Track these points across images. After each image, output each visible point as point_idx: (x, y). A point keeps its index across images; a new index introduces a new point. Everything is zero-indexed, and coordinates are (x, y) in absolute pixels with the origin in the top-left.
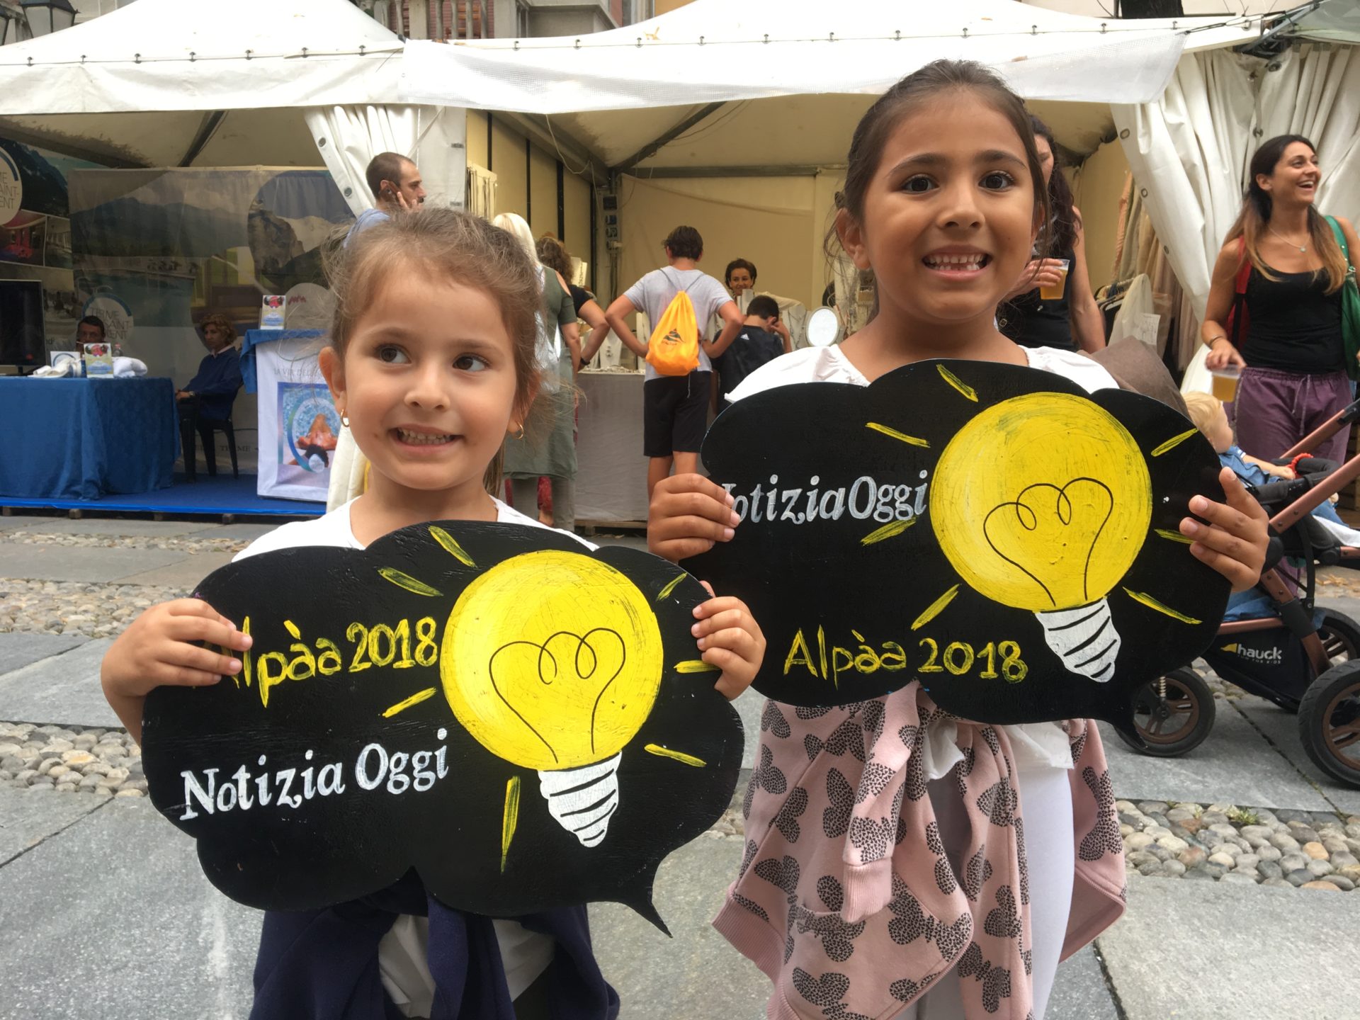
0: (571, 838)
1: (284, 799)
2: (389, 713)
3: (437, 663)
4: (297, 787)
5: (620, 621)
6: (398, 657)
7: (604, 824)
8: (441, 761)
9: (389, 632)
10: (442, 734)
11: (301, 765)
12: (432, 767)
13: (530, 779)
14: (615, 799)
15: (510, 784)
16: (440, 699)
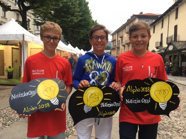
0: (162, 109)
1: (135, 103)
2: (145, 96)
3: (150, 92)
4: (136, 102)
5: (168, 89)
6: (146, 91)
7: (165, 108)
8: (150, 101)
9: (145, 88)
10: (150, 98)
11: (137, 100)
12: (149, 101)
13: (158, 103)
16: (150, 95)
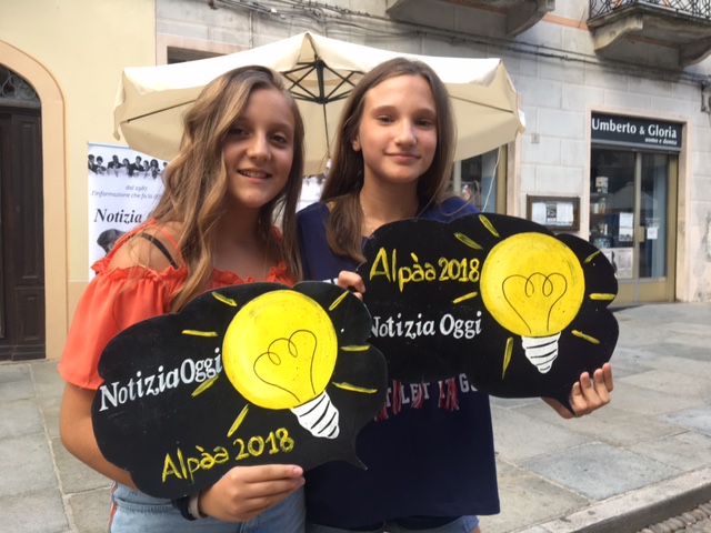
0: (535, 368)
1: (408, 334)
2: (456, 301)
3: (479, 281)
4: (414, 329)
6: (461, 276)
7: (550, 364)
9: (458, 264)
10: (479, 314)
11: (416, 320)
12: (474, 328)
13: (518, 339)
14: (556, 353)
15: (509, 340)
16: (479, 298)
